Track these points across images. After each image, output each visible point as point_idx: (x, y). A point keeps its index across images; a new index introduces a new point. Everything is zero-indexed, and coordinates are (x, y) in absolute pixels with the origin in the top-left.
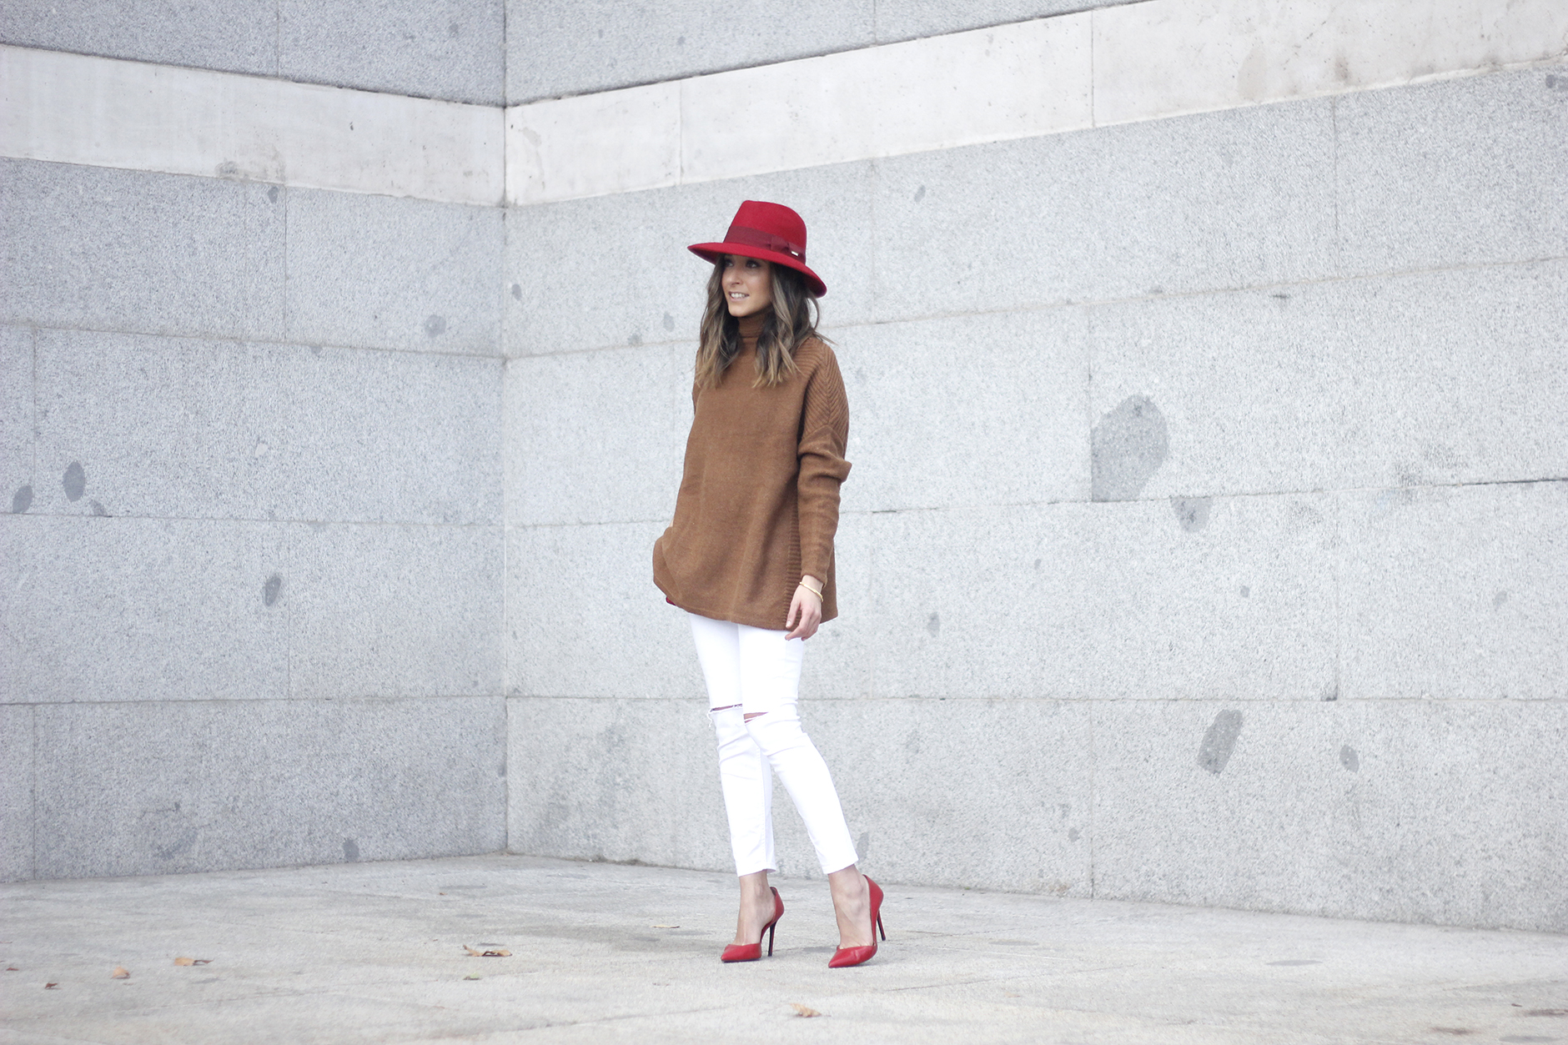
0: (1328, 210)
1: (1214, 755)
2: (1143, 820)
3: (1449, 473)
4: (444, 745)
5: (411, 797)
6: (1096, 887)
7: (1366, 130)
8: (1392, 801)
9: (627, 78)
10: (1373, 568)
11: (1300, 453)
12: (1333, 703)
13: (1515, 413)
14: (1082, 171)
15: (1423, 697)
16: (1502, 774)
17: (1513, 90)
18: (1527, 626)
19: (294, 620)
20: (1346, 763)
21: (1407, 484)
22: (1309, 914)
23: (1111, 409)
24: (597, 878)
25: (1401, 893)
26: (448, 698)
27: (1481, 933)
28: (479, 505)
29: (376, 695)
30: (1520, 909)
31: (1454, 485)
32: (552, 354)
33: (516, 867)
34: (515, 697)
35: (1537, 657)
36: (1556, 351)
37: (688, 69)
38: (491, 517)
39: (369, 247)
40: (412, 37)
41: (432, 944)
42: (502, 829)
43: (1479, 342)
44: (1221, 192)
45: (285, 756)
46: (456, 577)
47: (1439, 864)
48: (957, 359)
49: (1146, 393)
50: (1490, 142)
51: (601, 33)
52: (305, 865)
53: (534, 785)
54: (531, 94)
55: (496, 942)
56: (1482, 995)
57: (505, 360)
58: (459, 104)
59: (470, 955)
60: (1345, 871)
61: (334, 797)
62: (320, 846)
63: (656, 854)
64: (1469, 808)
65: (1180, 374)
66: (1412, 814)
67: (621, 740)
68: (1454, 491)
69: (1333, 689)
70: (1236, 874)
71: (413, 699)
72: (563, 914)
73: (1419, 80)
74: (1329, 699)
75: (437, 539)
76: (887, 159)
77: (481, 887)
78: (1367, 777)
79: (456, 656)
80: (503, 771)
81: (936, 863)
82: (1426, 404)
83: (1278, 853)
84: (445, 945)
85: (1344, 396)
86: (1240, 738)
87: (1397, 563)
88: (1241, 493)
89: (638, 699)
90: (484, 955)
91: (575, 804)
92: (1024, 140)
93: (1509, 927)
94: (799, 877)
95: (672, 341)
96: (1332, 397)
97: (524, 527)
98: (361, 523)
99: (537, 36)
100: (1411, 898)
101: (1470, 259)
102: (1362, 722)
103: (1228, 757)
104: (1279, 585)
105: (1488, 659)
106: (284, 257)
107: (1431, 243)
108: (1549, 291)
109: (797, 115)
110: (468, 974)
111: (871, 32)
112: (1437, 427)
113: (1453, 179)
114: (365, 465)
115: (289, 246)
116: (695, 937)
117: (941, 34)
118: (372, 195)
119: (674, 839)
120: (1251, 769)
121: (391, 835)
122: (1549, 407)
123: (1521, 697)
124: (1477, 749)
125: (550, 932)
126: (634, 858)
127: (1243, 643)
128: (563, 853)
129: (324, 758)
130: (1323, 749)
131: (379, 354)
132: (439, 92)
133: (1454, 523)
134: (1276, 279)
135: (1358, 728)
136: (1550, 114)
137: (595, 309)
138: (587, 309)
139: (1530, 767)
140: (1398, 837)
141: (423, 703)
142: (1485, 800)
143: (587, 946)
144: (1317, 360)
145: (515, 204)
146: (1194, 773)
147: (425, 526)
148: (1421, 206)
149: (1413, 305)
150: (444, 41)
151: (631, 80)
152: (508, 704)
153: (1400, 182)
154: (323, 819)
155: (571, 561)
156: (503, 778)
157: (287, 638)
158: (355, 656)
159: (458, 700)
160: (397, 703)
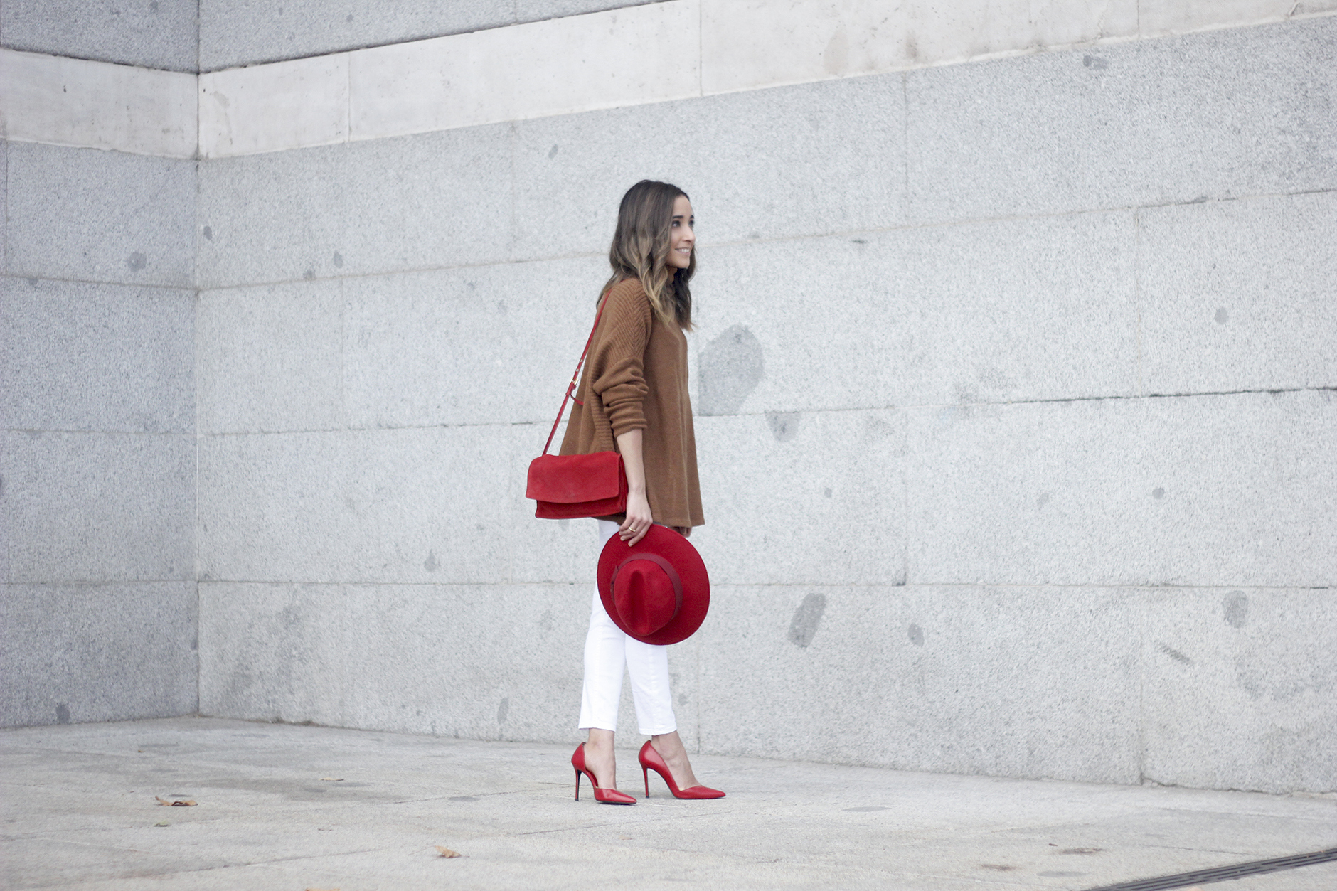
0: (899, 168)
1: (801, 632)
2: (742, 687)
3: (1001, 393)
4: (144, 622)
5: (115, 667)
6: (701, 744)
7: (932, 101)
8: (952, 671)
9: (303, 50)
10: (936, 473)
11: (875, 375)
12: (902, 588)
13: (1056, 342)
14: (691, 133)
15: (979, 582)
16: (1044, 648)
17: (1055, 68)
18: (1066, 523)
19: (14, 515)
20: (913, 638)
21: (965, 402)
22: (882, 767)
23: (715, 337)
24: (275, 737)
25: (959, 749)
26: (148, 582)
27: (1026, 783)
28: (175, 416)
29: (85, 580)
30: (1059, 762)
31: (1005, 403)
32: (238, 286)
33: (206, 728)
34: (205, 581)
35: (1074, 549)
36: (1091, 290)
37: (356, 43)
38: (185, 426)
39: (80, 193)
40: (118, 13)
41: (129, 796)
42: (194, 695)
43: (1027, 282)
44: (809, 152)
45: (5, 633)
46: (155, 478)
47: (991, 725)
48: (584, 293)
49: (745, 323)
50: (1036, 112)
51: (281, 11)
52: (23, 726)
53: (221, 657)
54: (221, 63)
55: (185, 793)
56: (1025, 837)
57: (197, 291)
58: (158, 71)
59: (162, 805)
60: (912, 731)
61: (48, 668)
62: (36, 710)
63: (326, 716)
64: (1017, 677)
65: (773, 307)
66: (969, 682)
67: (297, 619)
68: (1005, 408)
69: (902, 576)
70: (820, 734)
71: (117, 583)
72: (244, 769)
73: (977, 59)
74: (899, 584)
75: (138, 445)
76: (526, 122)
77: (174, 745)
78: (931, 650)
79: (154, 546)
80: (195, 645)
81: (566, 724)
82: (982, 334)
83: (855, 715)
84: (140, 796)
85: (912, 327)
86: (824, 617)
87: (957, 469)
88: (825, 409)
89: (312, 583)
90: (174, 805)
91: (257, 673)
92: (642, 106)
93: (1050, 778)
94: (449, 736)
95: (341, 276)
96: (902, 327)
97: (214, 435)
98: (72, 432)
99: (226, 13)
100: (967, 754)
101: (1019, 211)
102: (927, 604)
103: (814, 634)
104: (857, 487)
105: (1033, 550)
106: (6, 202)
107: (986, 197)
108: (1086, 239)
109: (449, 83)
110: (159, 821)
111: (512, 13)
112: (991, 354)
113: (1005, 143)
114: (76, 381)
115: (10, 192)
116: (357, 789)
117: (573, 15)
118: (82, 148)
119: (342, 703)
120: (833, 644)
121: (97, 701)
122: (1085, 338)
123: (1061, 583)
124: (1024, 627)
125: (232, 784)
126: (308, 719)
127: (826, 537)
128: (247, 716)
129: (39, 634)
130: (894, 627)
131: (88, 286)
132: (140, 60)
133: (1005, 435)
134: (855, 226)
135: (923, 609)
136: (1086, 89)
137: (275, 248)
138: (268, 248)
139: (1068, 642)
140: (957, 701)
141: (126, 586)
142: (1030, 670)
143: (263, 796)
144: (889, 296)
145: (207, 157)
146: (784, 648)
147: (127, 434)
148: (978, 166)
149: (971, 249)
150: (146, 16)
151: (307, 51)
152: (199, 588)
153: (961, 145)
154: (38, 687)
155: (254, 464)
156: (195, 651)
157: (7, 530)
158: (66, 546)
159: (156, 584)
160: (103, 587)
